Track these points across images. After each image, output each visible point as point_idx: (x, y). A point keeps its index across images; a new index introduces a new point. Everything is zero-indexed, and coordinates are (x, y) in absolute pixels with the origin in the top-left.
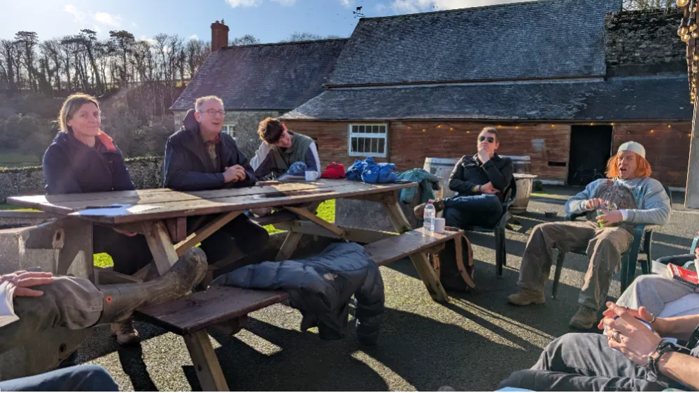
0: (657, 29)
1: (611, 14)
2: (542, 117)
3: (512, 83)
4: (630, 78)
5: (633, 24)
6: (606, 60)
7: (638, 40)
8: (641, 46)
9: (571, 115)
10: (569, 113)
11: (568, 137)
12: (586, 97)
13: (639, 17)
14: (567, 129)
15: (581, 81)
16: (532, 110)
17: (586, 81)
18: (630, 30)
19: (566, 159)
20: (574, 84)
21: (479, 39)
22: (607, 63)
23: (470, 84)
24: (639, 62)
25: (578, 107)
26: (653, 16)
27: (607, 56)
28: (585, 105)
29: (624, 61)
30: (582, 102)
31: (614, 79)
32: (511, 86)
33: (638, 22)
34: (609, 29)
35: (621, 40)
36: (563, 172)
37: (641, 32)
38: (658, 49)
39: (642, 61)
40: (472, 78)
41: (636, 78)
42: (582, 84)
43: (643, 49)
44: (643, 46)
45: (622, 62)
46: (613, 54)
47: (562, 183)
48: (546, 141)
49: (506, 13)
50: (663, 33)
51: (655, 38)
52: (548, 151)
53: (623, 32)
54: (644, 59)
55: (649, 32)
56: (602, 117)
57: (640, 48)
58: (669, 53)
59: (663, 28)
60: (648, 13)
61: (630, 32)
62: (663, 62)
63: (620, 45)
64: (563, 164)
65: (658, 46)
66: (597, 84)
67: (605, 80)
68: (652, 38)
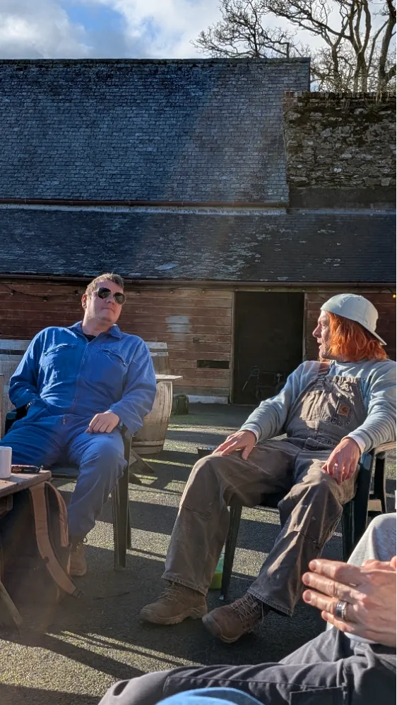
0: (367, 128)
1: (292, 94)
2: (184, 275)
3: (125, 210)
4: (329, 211)
5: (329, 116)
6: (288, 176)
7: (338, 145)
8: (343, 156)
9: (233, 274)
10: (231, 269)
11: (230, 314)
12: (258, 241)
13: (338, 103)
14: (226, 299)
15: (247, 212)
16: (166, 261)
17: (257, 212)
18: (325, 126)
19: (229, 356)
20: (236, 218)
21: (60, 122)
22: (289, 181)
23: (47, 208)
24: (340, 184)
25: (245, 258)
26: (359, 105)
27: (289, 170)
28: (258, 256)
29: (317, 179)
30: (250, 249)
31: (303, 212)
32: (124, 215)
33: (338, 114)
34: (291, 122)
35: (311, 143)
36: (224, 380)
37: (341, 132)
38: (370, 162)
39: (346, 183)
40: (49, 195)
41: (339, 212)
42: (250, 218)
43: (347, 160)
44: (347, 155)
45: (314, 182)
46: (300, 166)
47: (223, 400)
48: (192, 321)
49: (110, 76)
50: (377, 135)
51: (364, 142)
52: (196, 341)
53: (314, 128)
54: (350, 178)
55: (355, 133)
56: (285, 278)
57: (342, 160)
58: (386, 171)
59: (376, 127)
60: (352, 99)
61: (323, 130)
62: (379, 186)
63: (309, 150)
64: (224, 365)
65: (369, 157)
66: (276, 218)
67: (288, 211)
68: (360, 143)
